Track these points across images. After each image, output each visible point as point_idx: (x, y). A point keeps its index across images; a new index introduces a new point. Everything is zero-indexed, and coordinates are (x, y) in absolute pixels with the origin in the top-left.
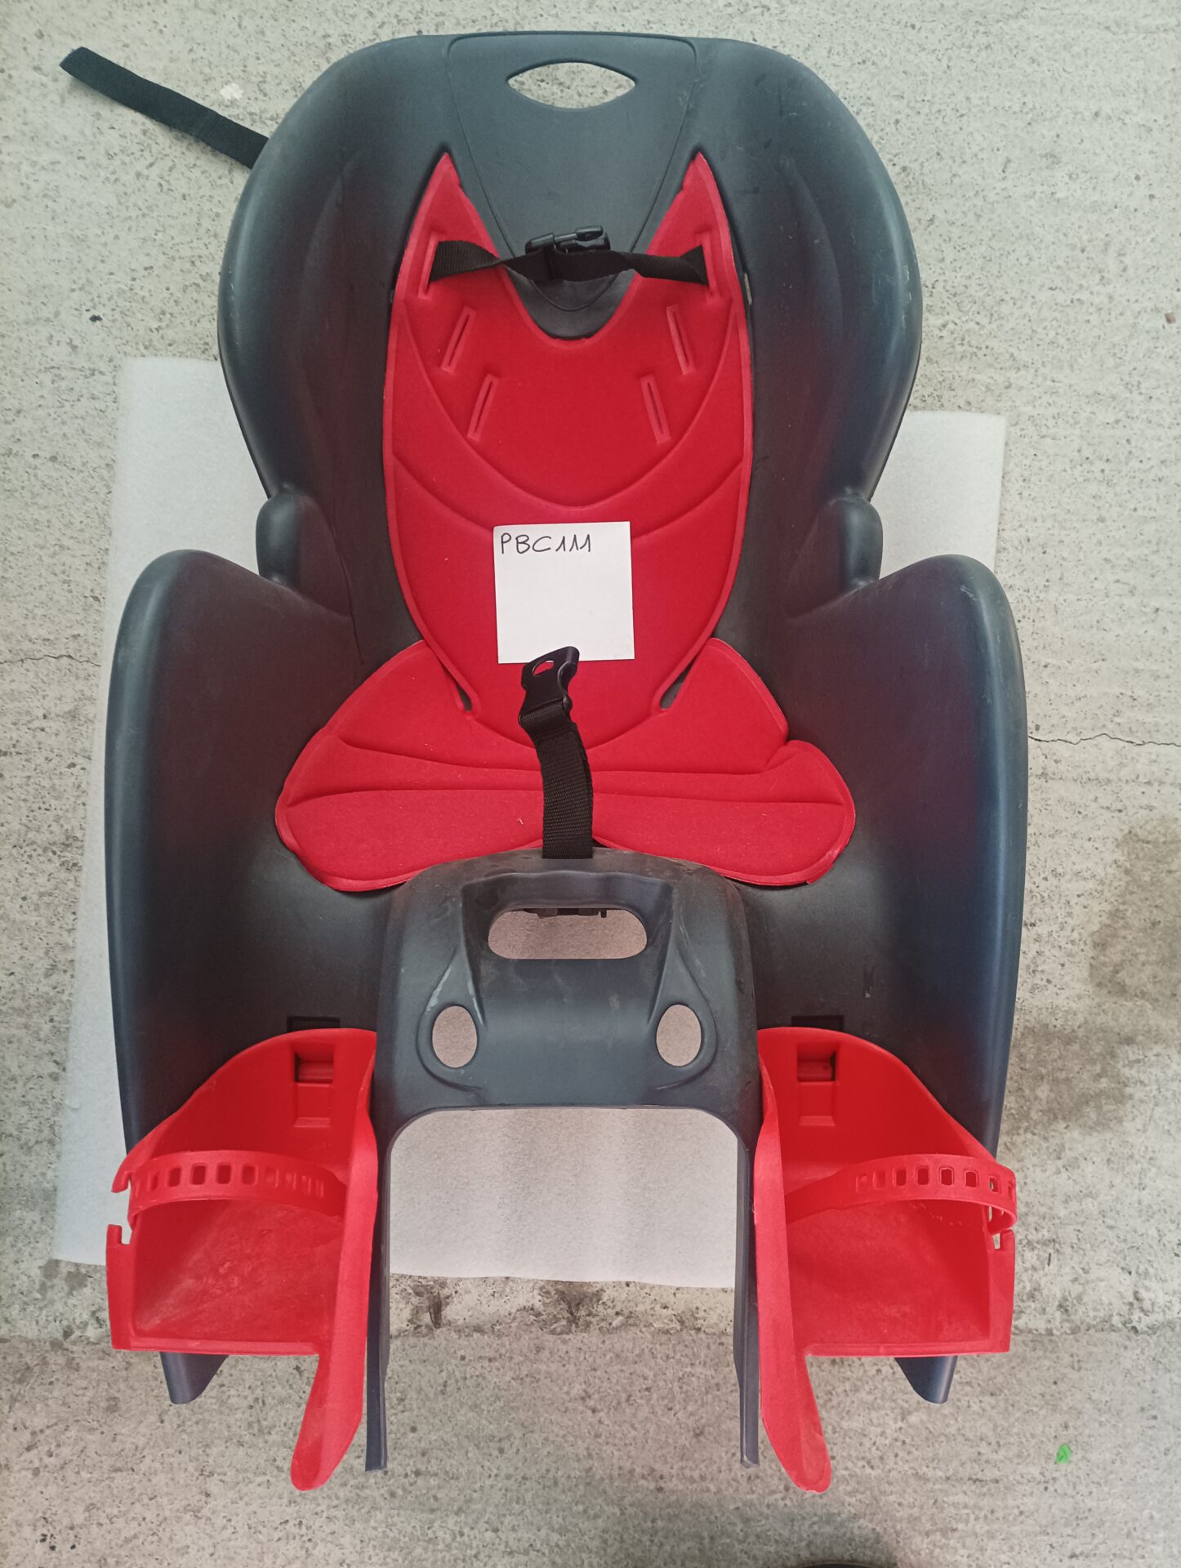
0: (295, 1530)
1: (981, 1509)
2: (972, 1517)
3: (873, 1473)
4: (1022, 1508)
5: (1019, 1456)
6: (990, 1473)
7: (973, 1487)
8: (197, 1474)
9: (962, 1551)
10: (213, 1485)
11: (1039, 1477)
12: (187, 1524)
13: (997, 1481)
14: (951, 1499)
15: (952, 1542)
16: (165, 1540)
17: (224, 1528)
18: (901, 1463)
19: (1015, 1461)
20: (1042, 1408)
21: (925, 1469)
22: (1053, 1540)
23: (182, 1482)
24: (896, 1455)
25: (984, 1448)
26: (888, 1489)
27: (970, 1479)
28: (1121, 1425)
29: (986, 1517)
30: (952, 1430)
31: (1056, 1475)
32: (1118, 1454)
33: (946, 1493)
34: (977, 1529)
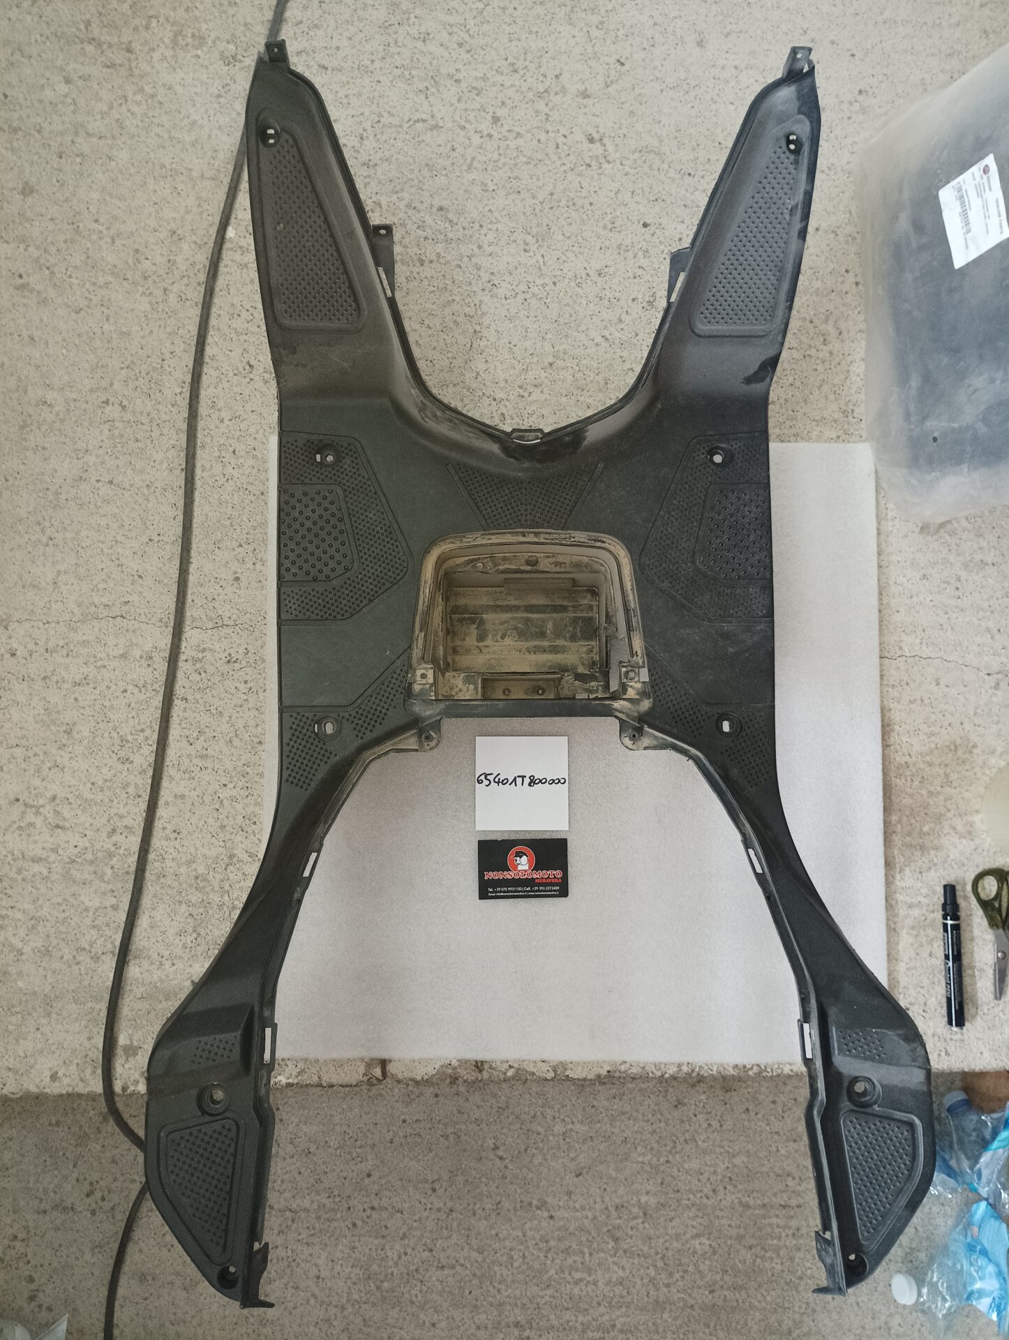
1: (789, 1228)
2: (783, 1235)
6: (795, 1201)
7: (784, 1212)
9: (776, 1261)
13: (801, 1207)
14: (766, 1222)
15: (769, 1254)
18: (729, 1194)
21: (747, 1198)
24: (725, 1188)
25: (790, 1182)
26: (720, 1214)
27: (780, 1205)
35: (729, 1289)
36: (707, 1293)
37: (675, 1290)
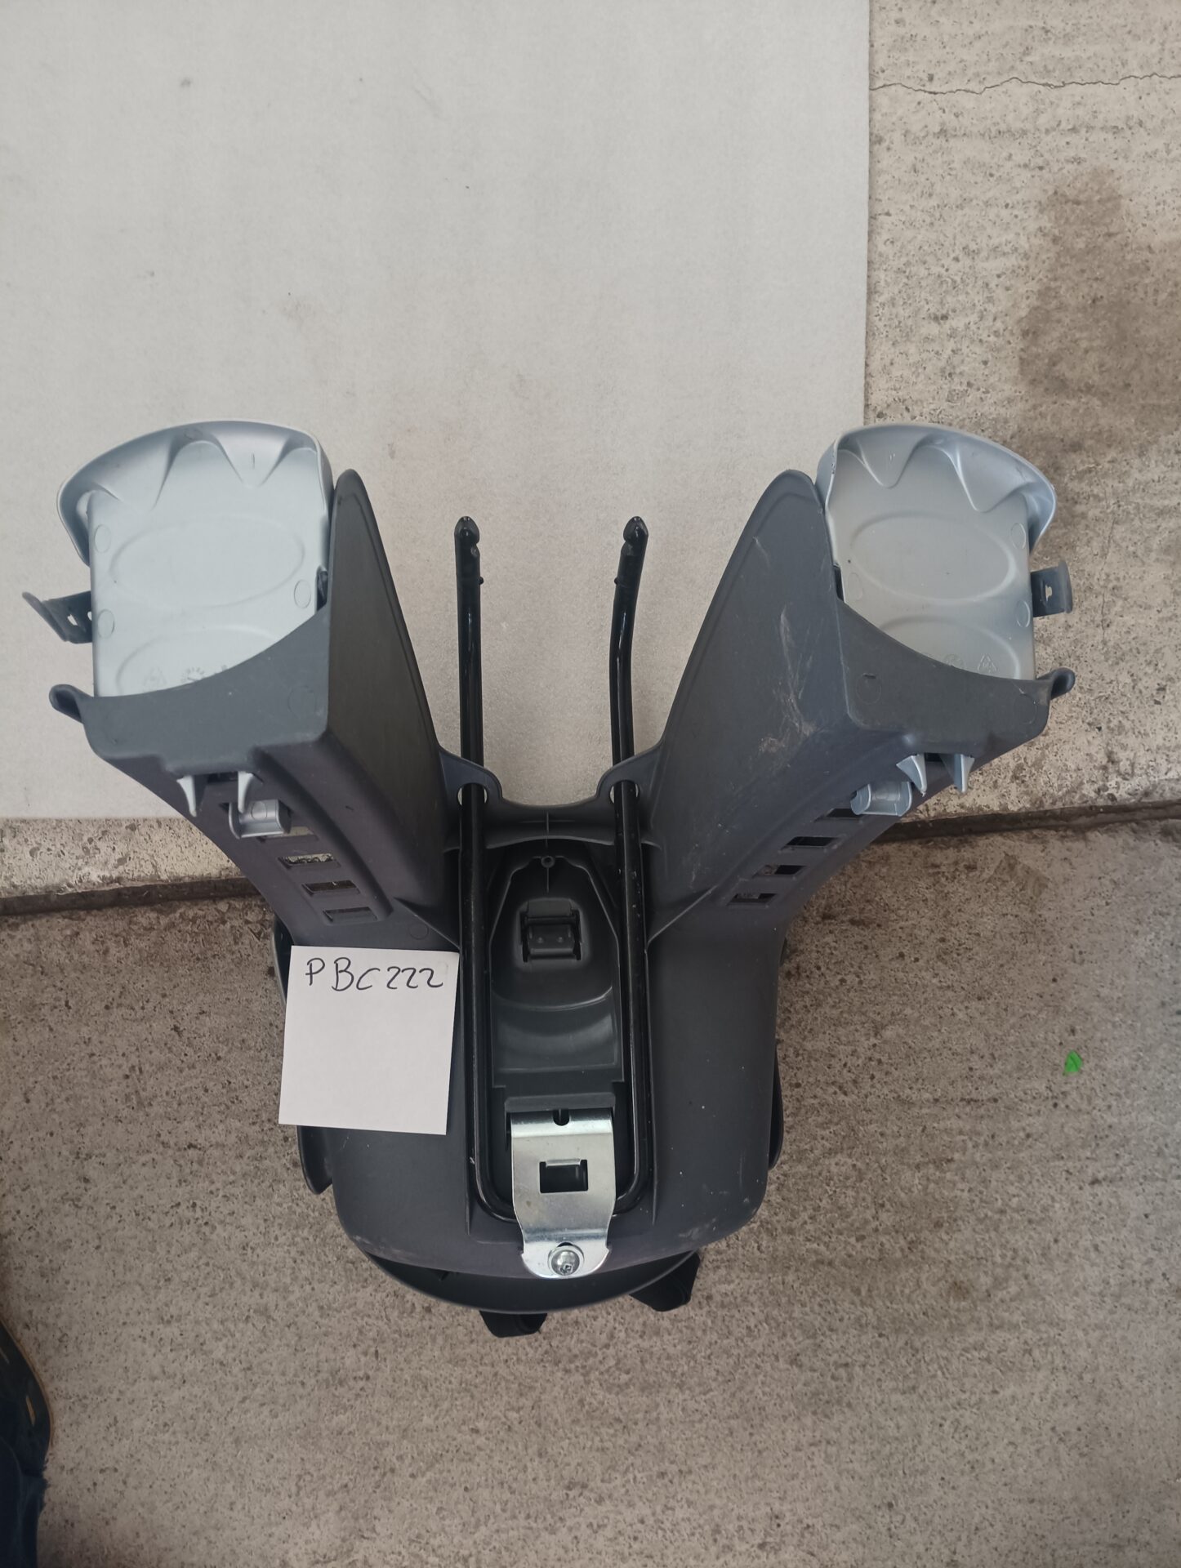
0: (189, 1214)
1: (979, 1134)
2: (970, 1144)
3: (847, 1099)
4: (1028, 1130)
5: (1019, 1069)
6: (986, 1092)
7: (968, 1109)
8: (72, 1158)
9: (960, 1186)
10: (92, 1170)
11: (1046, 1093)
12: (66, 1216)
13: (995, 1100)
14: (942, 1125)
15: (948, 1176)
16: (44, 1235)
17: (109, 1217)
18: (878, 1086)
19: (1015, 1075)
20: (1040, 1011)
21: (908, 1091)
22: (1070, 1164)
23: (56, 1168)
24: (872, 1077)
25: (976, 1063)
26: (867, 1117)
27: (962, 1099)
28: (1139, 1025)
29: (986, 1144)
30: (936, 1043)
31: (1066, 1088)
32: (1139, 1058)
33: (936, 1118)
34: (977, 1157)
35: (888, 1233)
36: (853, 1240)
37: (801, 1239)
